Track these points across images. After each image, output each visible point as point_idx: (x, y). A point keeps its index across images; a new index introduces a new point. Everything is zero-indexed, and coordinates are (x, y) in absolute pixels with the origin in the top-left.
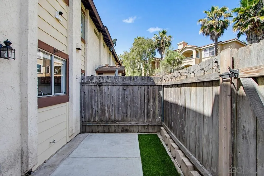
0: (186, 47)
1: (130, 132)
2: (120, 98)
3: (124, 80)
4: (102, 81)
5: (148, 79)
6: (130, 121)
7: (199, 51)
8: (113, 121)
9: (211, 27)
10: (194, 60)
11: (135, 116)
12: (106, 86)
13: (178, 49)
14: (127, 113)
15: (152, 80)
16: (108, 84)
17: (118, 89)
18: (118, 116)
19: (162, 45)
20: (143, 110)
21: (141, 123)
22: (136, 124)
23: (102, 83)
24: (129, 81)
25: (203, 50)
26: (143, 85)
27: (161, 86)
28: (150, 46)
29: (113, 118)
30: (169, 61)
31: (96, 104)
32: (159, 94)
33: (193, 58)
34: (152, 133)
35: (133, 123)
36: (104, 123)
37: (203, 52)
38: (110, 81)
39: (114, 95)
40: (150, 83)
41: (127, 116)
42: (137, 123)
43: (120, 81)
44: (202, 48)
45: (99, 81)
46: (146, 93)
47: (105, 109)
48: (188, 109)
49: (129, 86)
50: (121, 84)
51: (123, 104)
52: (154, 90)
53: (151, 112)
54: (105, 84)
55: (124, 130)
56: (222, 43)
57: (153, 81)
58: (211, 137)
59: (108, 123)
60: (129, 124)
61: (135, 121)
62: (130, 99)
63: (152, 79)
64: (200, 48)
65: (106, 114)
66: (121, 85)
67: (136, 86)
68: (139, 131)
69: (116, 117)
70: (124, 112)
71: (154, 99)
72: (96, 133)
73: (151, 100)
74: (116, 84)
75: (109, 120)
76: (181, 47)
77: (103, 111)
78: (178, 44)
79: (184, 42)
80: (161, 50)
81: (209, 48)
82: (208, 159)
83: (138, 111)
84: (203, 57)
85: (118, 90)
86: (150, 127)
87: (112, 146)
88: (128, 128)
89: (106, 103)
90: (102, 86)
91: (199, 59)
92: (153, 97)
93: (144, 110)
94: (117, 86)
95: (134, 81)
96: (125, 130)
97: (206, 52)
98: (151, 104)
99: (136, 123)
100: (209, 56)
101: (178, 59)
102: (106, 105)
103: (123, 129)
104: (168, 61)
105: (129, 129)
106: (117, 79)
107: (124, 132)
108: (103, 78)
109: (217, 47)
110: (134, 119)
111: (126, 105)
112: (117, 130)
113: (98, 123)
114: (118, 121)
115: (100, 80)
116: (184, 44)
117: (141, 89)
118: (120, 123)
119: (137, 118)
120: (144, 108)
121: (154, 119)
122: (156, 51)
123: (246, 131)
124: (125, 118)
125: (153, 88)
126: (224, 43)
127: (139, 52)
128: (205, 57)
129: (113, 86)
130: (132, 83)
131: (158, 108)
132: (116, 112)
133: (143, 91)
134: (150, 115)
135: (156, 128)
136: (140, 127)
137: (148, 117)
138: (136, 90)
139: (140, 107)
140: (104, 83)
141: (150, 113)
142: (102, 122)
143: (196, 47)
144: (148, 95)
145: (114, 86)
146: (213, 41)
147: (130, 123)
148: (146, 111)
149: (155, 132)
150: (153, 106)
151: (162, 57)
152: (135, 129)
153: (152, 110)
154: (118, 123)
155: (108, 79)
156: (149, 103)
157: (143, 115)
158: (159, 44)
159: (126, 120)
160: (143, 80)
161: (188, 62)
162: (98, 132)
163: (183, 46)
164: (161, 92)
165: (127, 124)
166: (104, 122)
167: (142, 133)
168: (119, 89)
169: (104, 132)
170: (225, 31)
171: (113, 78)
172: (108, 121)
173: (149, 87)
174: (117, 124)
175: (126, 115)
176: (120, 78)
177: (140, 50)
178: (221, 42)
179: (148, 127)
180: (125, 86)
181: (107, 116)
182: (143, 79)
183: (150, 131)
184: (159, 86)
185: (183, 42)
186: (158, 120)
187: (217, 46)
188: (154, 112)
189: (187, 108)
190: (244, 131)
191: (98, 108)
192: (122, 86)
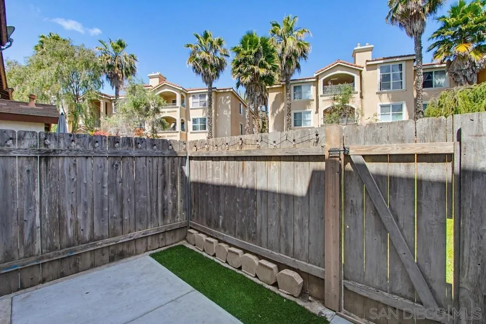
0: (165, 84)
1: (130, 255)
2: (105, 186)
3: (114, 146)
4: (52, 147)
5: (162, 145)
6: (129, 233)
7: (185, 95)
8: (88, 242)
9: (204, 62)
10: (178, 110)
11: (139, 219)
12: (66, 159)
13: (151, 86)
14: (122, 217)
15: (170, 147)
16: (73, 153)
17: (99, 166)
18: (102, 228)
19: (117, 69)
20: (155, 204)
21: (151, 230)
22: (143, 236)
23: (54, 151)
24: (127, 147)
25: (191, 95)
26: (156, 155)
27: (186, 157)
28: (91, 65)
29: (87, 236)
30: (137, 106)
31: (35, 208)
32: (182, 172)
33: (177, 105)
34: (172, 244)
35: (137, 234)
36: (63, 253)
37: (191, 99)
38: (78, 147)
39: (89, 179)
40: (167, 153)
41: (122, 223)
42: (144, 234)
43: (103, 146)
44: (189, 92)
45: (42, 144)
46: (160, 172)
47: (62, 218)
48: (262, 191)
49: (126, 159)
50: (108, 153)
51: (112, 199)
52: (174, 164)
53: (170, 206)
54: (63, 154)
55: (116, 256)
56: (216, 90)
57: (173, 148)
58: (307, 221)
59: (75, 251)
60: (129, 239)
61: (140, 230)
62: (128, 186)
63: (170, 145)
64: (187, 91)
65: (67, 229)
66: (107, 155)
67: (141, 158)
68: (147, 248)
69: (95, 231)
70: (115, 216)
71: (175, 182)
72: (37, 286)
73: (170, 184)
74: (95, 155)
75: (76, 242)
76: (155, 82)
77: (59, 224)
78: (149, 75)
79: (160, 74)
80: (114, 79)
81: (199, 94)
82: (303, 247)
83: (146, 208)
84: (191, 106)
85: (101, 167)
86: (167, 236)
87: (119, 295)
88: (125, 248)
89: (67, 203)
90: (55, 159)
91: (185, 109)
92: (172, 179)
93: (157, 205)
94: (98, 159)
95: (137, 147)
96: (118, 254)
97: (195, 100)
98: (170, 191)
99: (142, 233)
100: (199, 107)
101: (153, 104)
102: (68, 206)
103: (112, 255)
104: (134, 104)
105: (127, 250)
106: (97, 142)
107: (115, 258)
108: (56, 138)
109: (211, 95)
110: (139, 226)
111: (120, 199)
112: (97, 261)
113: (42, 258)
114: (102, 238)
115: (48, 141)
116: (162, 78)
117: (151, 164)
118: (106, 243)
119: (143, 222)
120: (157, 202)
121: (175, 219)
122: (103, 78)
123: (354, 205)
124: (119, 228)
125: (173, 161)
126: (218, 91)
127: (61, 73)
128: (194, 107)
129: (87, 157)
130: (133, 152)
131: (181, 197)
132: (95, 218)
133: (155, 167)
134: (167, 213)
135: (178, 233)
136: (149, 240)
137: (164, 216)
138: (142, 167)
139: (149, 199)
140: (62, 150)
141: (167, 209)
142: (57, 252)
143: (181, 89)
144: (163, 176)
145: (89, 159)
146: (207, 84)
147: (131, 237)
148: (160, 205)
149: (177, 242)
150: (172, 194)
151: (117, 95)
152: (140, 246)
153: (170, 201)
154: (101, 244)
155: (73, 141)
156: (166, 190)
157: (154, 215)
158: (110, 66)
159: (121, 232)
160: (155, 147)
161: (168, 112)
162: (43, 281)
163: (160, 82)
164: (186, 169)
165: (124, 241)
166: (62, 251)
167: (153, 250)
168: (103, 166)
169: (62, 275)
170: (221, 75)
171: (87, 139)
172: (74, 245)
173: (166, 159)
174: (99, 247)
175: (119, 220)
176: (105, 140)
177: (65, 68)
178: (215, 88)
179: (164, 236)
180: (116, 157)
181: (70, 233)
182: (155, 145)
183: (168, 242)
184: (182, 157)
185: (158, 74)
186: (181, 219)
187: (211, 93)
188: (175, 206)
189: (259, 191)
190: (352, 205)
191: (40, 217)
192: (110, 158)
